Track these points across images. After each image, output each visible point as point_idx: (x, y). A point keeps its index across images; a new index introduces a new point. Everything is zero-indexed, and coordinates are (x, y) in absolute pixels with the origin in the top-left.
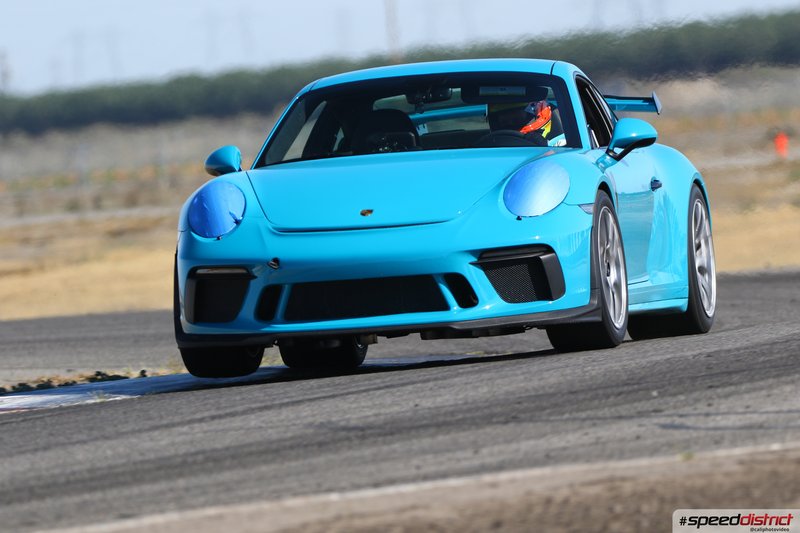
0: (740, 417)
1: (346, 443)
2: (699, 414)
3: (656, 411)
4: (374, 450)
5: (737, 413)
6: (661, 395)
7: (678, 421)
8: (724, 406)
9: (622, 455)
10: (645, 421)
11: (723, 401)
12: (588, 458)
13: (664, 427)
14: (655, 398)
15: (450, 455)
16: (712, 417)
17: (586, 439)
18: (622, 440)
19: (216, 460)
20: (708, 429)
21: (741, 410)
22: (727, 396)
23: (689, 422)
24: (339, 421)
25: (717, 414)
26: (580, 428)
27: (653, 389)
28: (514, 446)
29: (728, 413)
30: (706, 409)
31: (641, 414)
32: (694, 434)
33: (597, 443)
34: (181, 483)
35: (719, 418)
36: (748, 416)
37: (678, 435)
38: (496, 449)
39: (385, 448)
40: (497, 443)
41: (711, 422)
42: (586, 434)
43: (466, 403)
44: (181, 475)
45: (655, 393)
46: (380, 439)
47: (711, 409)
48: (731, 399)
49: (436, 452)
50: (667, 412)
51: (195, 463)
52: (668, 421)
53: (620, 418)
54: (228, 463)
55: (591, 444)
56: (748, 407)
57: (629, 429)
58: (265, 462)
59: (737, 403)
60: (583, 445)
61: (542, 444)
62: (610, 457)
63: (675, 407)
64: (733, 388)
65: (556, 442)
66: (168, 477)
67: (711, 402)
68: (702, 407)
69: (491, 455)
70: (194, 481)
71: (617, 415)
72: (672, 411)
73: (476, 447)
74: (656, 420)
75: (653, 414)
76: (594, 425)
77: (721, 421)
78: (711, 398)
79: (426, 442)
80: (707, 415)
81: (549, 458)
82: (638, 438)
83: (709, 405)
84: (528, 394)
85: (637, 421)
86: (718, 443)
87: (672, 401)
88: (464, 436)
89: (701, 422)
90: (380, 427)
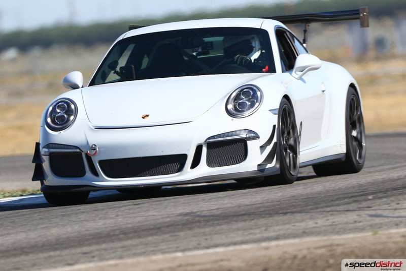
2: (391, 209)
3: (368, 207)
4: (211, 229)
7: (379, 212)
10: (362, 213)
12: (326, 233)
13: (371, 216)
15: (251, 231)
16: (398, 211)
17: (327, 223)
18: (347, 223)
19: (125, 234)
20: (394, 217)
23: (385, 213)
25: (401, 209)
26: (325, 216)
28: (287, 226)
30: (396, 206)
31: (360, 209)
32: (386, 220)
33: (332, 225)
34: (104, 246)
35: (401, 211)
37: (377, 220)
38: (277, 228)
39: (218, 228)
40: (279, 225)
41: (397, 214)
42: (327, 220)
44: (104, 242)
47: (399, 206)
49: (244, 229)
50: (374, 208)
51: (114, 235)
52: (373, 213)
53: (348, 211)
54: (131, 235)
55: (329, 226)
57: (352, 217)
58: (152, 235)
60: (324, 226)
61: (302, 225)
63: (379, 205)
65: (311, 224)
66: (98, 243)
67: (399, 202)
68: (394, 205)
69: (274, 231)
70: (111, 245)
71: (346, 209)
72: (377, 208)
73: (267, 227)
74: (367, 212)
75: (366, 209)
76: (332, 215)
78: (399, 200)
80: (396, 209)
81: (305, 233)
82: (355, 222)
83: (398, 204)
87: (378, 201)
88: (261, 221)
89: (392, 213)
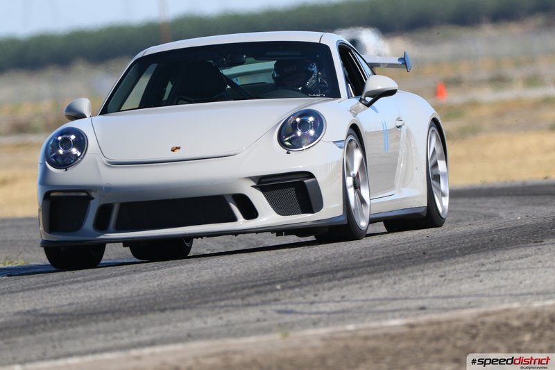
0: (337, 304)
1: (42, 326)
2: (307, 303)
3: (276, 300)
5: (334, 301)
6: (283, 288)
7: (290, 307)
8: (326, 296)
9: (243, 333)
10: (267, 308)
11: (326, 292)
12: (218, 336)
13: (280, 312)
14: (277, 290)
16: (316, 305)
17: (221, 322)
18: (247, 322)
20: (311, 313)
21: (338, 299)
22: (330, 289)
23: (298, 308)
24: (41, 309)
25: (320, 302)
26: (219, 313)
27: (278, 284)
28: (166, 327)
29: (328, 301)
30: (313, 298)
31: (264, 303)
32: (300, 317)
33: (227, 325)
35: (320, 305)
36: (342, 303)
37: (288, 318)
38: (152, 330)
39: (71, 331)
41: (314, 309)
42: (221, 318)
43: (138, 295)
45: (278, 287)
46: (68, 323)
47: (317, 299)
48: (332, 291)
49: (106, 332)
50: (283, 301)
52: (283, 307)
53: (249, 305)
55: (222, 326)
56: (343, 297)
57: (253, 313)
59: (336, 294)
60: (216, 326)
61: (187, 326)
62: (235, 335)
63: (290, 297)
64: (337, 282)
65: (198, 324)
67: (317, 293)
68: (310, 297)
69: (148, 334)
72: (287, 300)
73: (139, 329)
74: (274, 307)
75: (273, 303)
76: (227, 311)
77: (323, 308)
78: (318, 290)
79: (102, 326)
80: (312, 303)
81: (190, 337)
82: (258, 320)
83: (316, 295)
84: (186, 288)
85: (260, 308)
86: (315, 324)
87: (289, 292)
88: (129, 321)
89: (307, 308)
90: (71, 314)
